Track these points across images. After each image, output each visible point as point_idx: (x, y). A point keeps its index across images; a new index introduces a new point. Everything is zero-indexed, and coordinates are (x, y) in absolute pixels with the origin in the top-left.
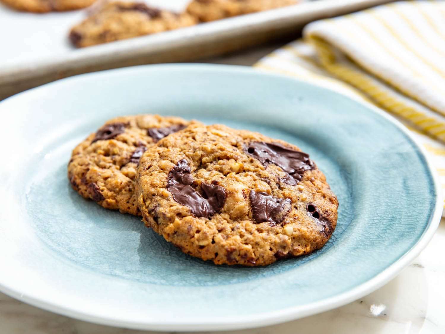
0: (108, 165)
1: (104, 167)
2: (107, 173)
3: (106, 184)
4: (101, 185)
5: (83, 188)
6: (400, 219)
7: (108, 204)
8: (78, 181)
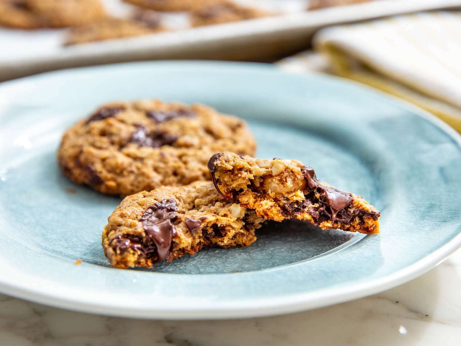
0: (104, 146)
1: (100, 148)
2: (104, 154)
3: (104, 166)
4: (98, 167)
5: (77, 172)
6: (440, 205)
7: (108, 188)
8: (71, 164)
